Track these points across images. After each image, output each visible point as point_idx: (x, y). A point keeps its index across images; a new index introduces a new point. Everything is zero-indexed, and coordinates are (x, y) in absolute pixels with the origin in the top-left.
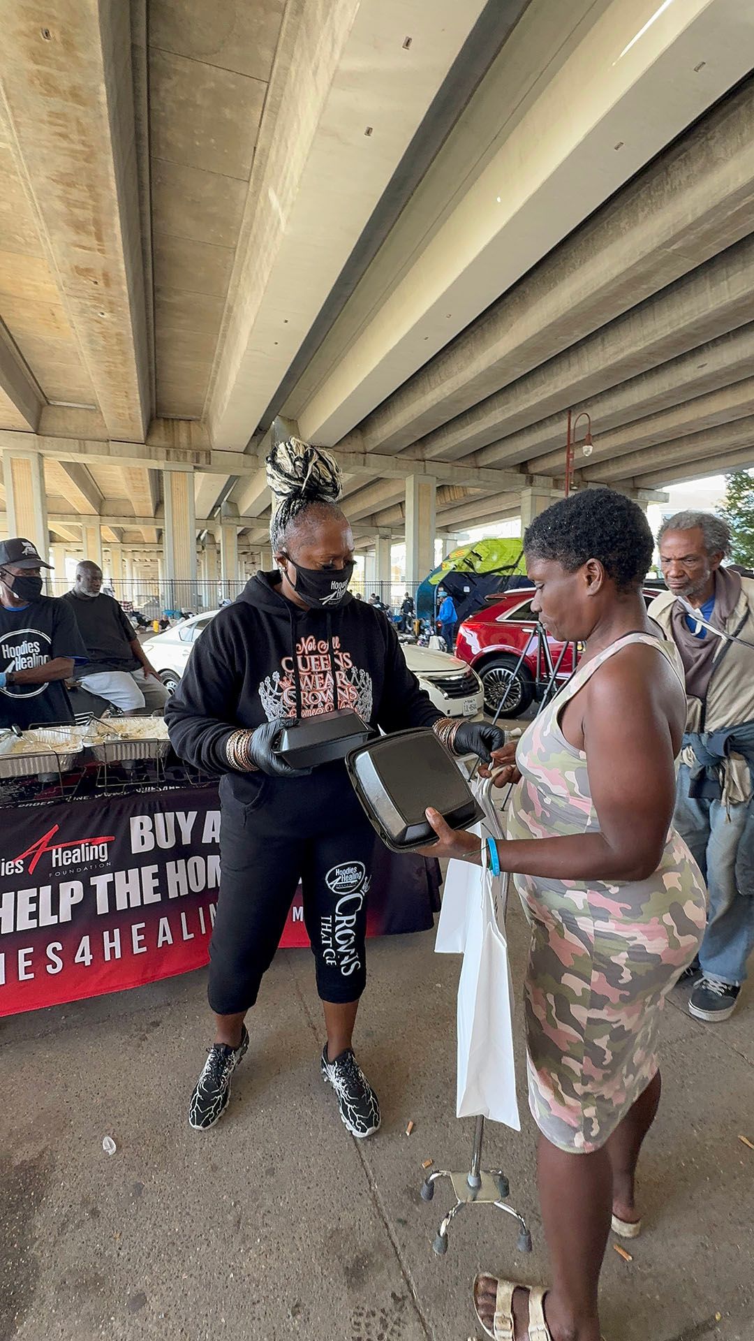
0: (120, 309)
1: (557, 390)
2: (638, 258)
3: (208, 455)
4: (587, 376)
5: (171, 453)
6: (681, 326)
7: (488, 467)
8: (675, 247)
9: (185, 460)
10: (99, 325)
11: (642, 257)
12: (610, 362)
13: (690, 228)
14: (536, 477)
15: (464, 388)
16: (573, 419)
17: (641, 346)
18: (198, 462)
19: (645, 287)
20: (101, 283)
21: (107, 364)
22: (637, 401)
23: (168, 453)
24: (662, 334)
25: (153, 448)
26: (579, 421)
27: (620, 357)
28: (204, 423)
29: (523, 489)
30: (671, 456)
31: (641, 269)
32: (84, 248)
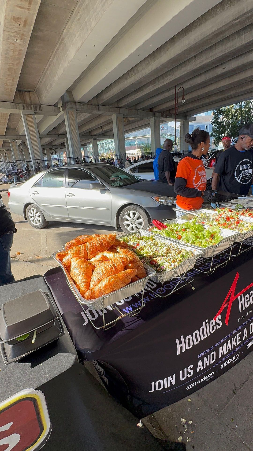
0: (26, 38)
1: (176, 78)
2: (224, 24)
3: (40, 107)
4: (188, 72)
5: (25, 107)
6: (226, 52)
7: (140, 110)
8: (237, 21)
9: (31, 109)
10: (13, 46)
11: (225, 24)
12: (198, 66)
13: (244, 14)
14: (156, 113)
15: (144, 77)
16: (177, 89)
17: (210, 60)
18: (36, 110)
19: (221, 36)
20: (22, 25)
21: (9, 65)
22: (200, 82)
23: (23, 106)
24: (218, 55)
25: (17, 104)
26: (179, 89)
27: (202, 64)
28: (36, 93)
29: (151, 118)
30: (201, 103)
31: (223, 29)
32: (21, 8)
